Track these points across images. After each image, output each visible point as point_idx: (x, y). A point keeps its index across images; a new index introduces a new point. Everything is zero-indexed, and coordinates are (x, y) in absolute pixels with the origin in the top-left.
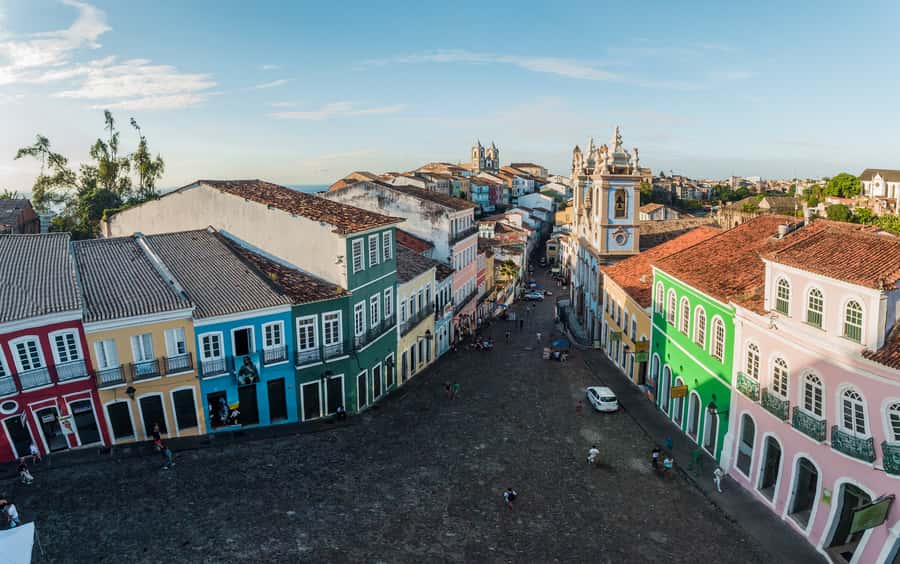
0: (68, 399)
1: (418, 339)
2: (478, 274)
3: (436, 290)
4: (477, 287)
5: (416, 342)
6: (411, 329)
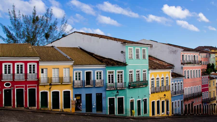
0: (29, 87)
1: (161, 99)
2: (202, 85)
3: (172, 81)
4: (202, 92)
5: (160, 100)
6: (157, 92)
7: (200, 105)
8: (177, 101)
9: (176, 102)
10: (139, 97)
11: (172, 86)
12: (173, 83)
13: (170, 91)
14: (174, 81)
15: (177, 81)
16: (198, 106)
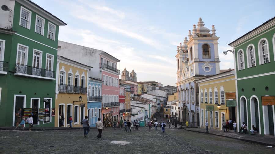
1: (74, 104)
2: (120, 96)
3: (89, 83)
4: (119, 102)
5: (72, 104)
6: (68, 93)
7: (117, 116)
8: (93, 108)
9: (93, 110)
10: (35, 94)
11: (90, 89)
12: (90, 85)
13: (86, 95)
14: (92, 84)
15: (95, 85)
16: (115, 116)
